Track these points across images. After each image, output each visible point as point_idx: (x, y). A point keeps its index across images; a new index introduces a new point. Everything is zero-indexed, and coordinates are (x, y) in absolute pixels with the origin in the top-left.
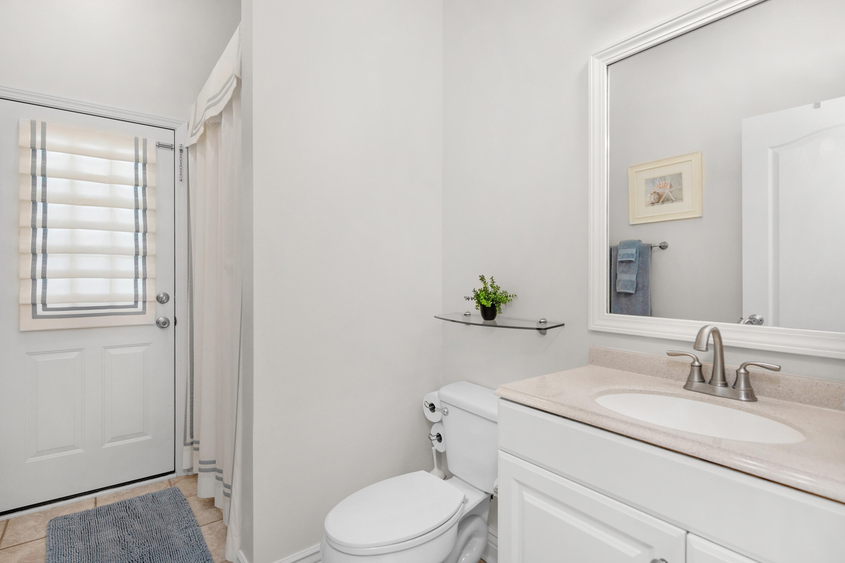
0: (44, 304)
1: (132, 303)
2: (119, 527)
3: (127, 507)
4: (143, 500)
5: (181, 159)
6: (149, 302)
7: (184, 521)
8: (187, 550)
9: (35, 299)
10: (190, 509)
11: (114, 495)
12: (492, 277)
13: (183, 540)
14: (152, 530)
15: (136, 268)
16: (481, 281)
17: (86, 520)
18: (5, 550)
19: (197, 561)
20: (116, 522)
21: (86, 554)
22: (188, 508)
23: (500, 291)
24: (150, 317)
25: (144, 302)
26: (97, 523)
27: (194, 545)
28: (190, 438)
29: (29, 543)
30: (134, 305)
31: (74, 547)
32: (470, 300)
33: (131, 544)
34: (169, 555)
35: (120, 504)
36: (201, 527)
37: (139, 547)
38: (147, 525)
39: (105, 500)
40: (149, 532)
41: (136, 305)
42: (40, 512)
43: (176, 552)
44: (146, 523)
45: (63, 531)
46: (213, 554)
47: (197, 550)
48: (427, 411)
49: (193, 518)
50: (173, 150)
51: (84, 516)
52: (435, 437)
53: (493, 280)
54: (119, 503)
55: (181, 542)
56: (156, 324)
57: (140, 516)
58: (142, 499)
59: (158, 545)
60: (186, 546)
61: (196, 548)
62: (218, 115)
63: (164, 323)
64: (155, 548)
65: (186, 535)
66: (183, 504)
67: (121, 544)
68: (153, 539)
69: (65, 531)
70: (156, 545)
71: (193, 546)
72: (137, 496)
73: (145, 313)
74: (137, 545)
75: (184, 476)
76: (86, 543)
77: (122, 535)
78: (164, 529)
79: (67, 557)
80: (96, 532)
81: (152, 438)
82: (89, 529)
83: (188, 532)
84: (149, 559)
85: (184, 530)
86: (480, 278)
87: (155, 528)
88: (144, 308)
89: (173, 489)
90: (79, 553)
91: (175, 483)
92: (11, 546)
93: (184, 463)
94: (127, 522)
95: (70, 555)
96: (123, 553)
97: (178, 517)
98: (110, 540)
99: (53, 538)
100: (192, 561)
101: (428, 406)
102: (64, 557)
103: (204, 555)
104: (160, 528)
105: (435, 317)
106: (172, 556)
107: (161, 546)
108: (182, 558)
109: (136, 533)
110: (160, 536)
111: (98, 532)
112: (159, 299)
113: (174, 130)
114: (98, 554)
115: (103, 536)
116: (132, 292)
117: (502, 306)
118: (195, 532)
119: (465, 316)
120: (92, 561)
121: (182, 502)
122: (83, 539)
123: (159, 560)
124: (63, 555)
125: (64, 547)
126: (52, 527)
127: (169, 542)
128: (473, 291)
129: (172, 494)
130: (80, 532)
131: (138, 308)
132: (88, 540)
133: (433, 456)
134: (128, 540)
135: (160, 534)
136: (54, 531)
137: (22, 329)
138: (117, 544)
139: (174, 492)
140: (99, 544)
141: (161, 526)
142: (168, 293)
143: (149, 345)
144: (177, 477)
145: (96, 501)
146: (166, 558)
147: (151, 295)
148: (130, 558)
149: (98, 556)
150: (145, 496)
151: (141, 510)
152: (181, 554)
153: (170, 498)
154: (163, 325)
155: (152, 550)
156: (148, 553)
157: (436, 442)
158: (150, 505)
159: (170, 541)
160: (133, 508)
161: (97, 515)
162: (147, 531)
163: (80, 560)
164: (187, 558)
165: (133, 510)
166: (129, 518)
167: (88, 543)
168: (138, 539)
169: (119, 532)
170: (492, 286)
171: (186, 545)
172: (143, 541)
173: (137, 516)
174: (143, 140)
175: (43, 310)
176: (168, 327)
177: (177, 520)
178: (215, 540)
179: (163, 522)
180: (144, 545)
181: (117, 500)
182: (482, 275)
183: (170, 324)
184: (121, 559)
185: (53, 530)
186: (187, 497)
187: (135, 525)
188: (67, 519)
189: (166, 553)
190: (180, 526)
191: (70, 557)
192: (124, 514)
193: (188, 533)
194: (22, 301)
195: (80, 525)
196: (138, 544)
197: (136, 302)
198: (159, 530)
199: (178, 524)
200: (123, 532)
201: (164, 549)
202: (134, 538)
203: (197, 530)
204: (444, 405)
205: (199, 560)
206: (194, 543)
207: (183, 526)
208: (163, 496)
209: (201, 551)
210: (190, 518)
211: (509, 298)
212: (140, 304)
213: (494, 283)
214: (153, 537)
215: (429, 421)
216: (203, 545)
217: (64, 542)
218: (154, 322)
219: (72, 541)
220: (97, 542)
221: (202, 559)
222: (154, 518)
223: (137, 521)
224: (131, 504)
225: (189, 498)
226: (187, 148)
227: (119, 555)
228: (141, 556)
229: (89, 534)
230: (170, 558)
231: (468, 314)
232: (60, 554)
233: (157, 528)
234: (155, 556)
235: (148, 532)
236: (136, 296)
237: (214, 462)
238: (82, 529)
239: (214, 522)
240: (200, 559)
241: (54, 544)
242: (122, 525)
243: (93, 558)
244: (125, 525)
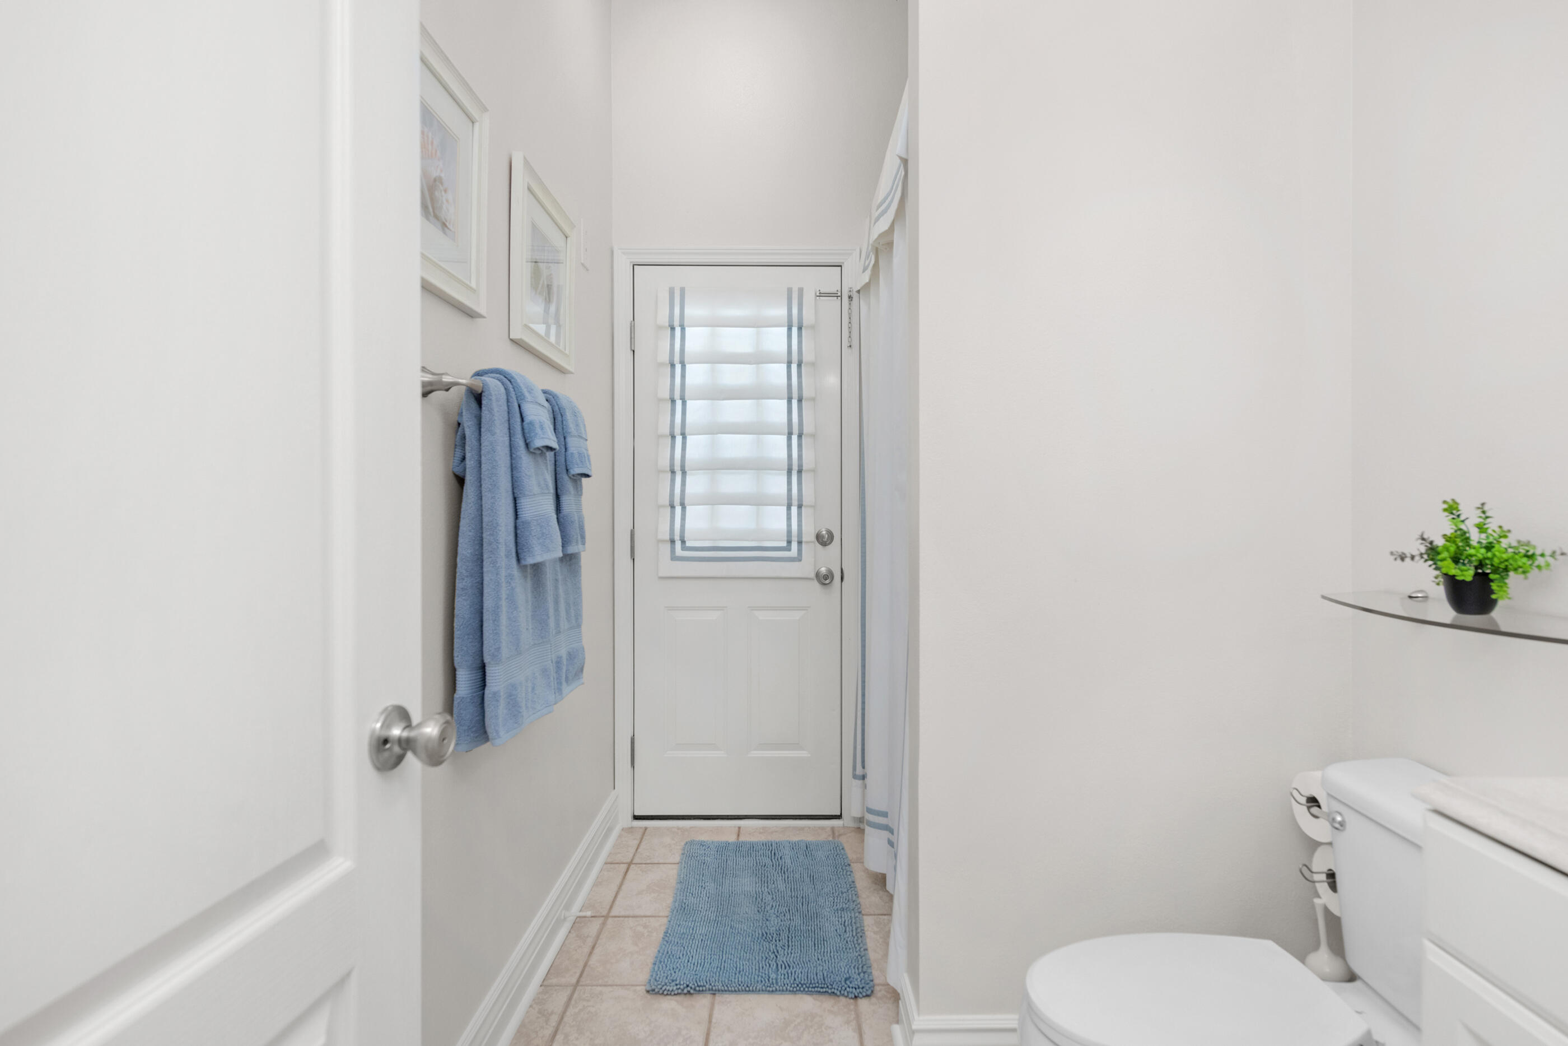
0: (683, 542)
1: (784, 544)
2: (759, 877)
3: (773, 852)
4: (793, 849)
5: (850, 312)
6: (807, 542)
7: (841, 899)
8: (837, 945)
9: (674, 535)
10: (853, 882)
11: (761, 831)
12: (1483, 504)
13: (835, 928)
14: (797, 897)
15: (790, 490)
16: (1446, 514)
17: (723, 855)
18: (638, 865)
19: (848, 966)
20: (756, 870)
21: (716, 903)
22: (850, 880)
23: (1512, 540)
24: (806, 568)
25: (800, 543)
26: (735, 864)
27: (849, 940)
28: (861, 768)
29: (661, 866)
30: (787, 546)
31: (705, 888)
32: (1408, 560)
33: (768, 908)
34: (813, 943)
35: (764, 845)
36: (865, 917)
37: (777, 916)
38: (793, 887)
39: (750, 834)
40: (794, 898)
41: (788, 548)
42: (678, 828)
43: (822, 942)
44: (792, 883)
45: (697, 862)
46: (875, 965)
47: (851, 950)
48: (1301, 812)
49: (854, 898)
50: (839, 298)
51: (723, 848)
52: (1323, 877)
53: (1484, 512)
54: (764, 843)
55: (832, 930)
56: (815, 578)
57: (786, 870)
58: (794, 846)
59: (802, 922)
60: (838, 938)
61: (851, 947)
62: (889, 229)
63: (826, 577)
64: (797, 925)
65: (840, 920)
66: (845, 871)
67: (757, 903)
68: (797, 911)
69: (699, 861)
70: (799, 922)
71: (847, 942)
72: (788, 839)
73: (800, 560)
74: (776, 912)
75: (854, 828)
76: (718, 887)
77: (760, 891)
78: (813, 900)
79: (695, 899)
80: (732, 875)
81: (809, 755)
82: (725, 868)
83: (844, 917)
84: (787, 938)
85: (839, 912)
86: (1445, 506)
87: (801, 896)
88: (800, 551)
89: (835, 843)
90: (708, 898)
91: (840, 835)
92: (645, 862)
93: (853, 809)
94: (769, 875)
95: (699, 897)
96: (758, 918)
97: (834, 889)
98: (746, 893)
99: (685, 867)
100: (842, 964)
101: (1303, 800)
102: (693, 898)
103: (860, 962)
104: (809, 898)
105: (1324, 597)
106: (816, 945)
107: (805, 925)
108: (828, 954)
109: (777, 894)
110: (806, 910)
111: (734, 876)
112: (819, 537)
113: (841, 266)
114: (729, 907)
115: (738, 883)
116: (783, 526)
117: (1513, 578)
118: (854, 921)
119: (1409, 600)
120: (721, 914)
121: (844, 868)
122: (716, 881)
123: (799, 945)
124: (692, 894)
125: (695, 884)
126: (686, 852)
127: (816, 923)
128: (1417, 539)
129: (832, 851)
130: (714, 869)
131: (792, 551)
132: (721, 884)
133: (1316, 920)
134: (766, 901)
135: (806, 907)
136: (687, 858)
137: (661, 575)
138: (753, 902)
139: (835, 849)
140: (732, 893)
141: (809, 894)
142: (832, 530)
143: (807, 610)
144: (844, 827)
145: (739, 831)
146: (808, 945)
147: (809, 535)
148: (764, 928)
149: (729, 910)
150: (796, 843)
151: (788, 861)
152: (829, 948)
153: (828, 856)
154: (824, 579)
155: (792, 926)
156: (787, 929)
157: (1323, 888)
158: (801, 858)
159: (818, 922)
160: (780, 855)
161: (736, 852)
162: (791, 895)
163: (708, 909)
164: (836, 957)
165: (779, 859)
166: (773, 869)
167: (721, 888)
168: (778, 903)
169: (757, 885)
170: (1481, 528)
171: (838, 936)
172: (784, 910)
173: (783, 870)
174: (799, 290)
175: (682, 550)
176: (830, 584)
177: (833, 893)
178: (880, 944)
179: (814, 890)
180: (784, 915)
181: (763, 838)
182: (1453, 500)
183: (834, 581)
184: (754, 926)
185: (687, 856)
186: (853, 863)
187: (778, 882)
188: (703, 846)
189: (810, 939)
190: (835, 904)
191: (698, 900)
192: (768, 861)
193: (843, 919)
194: (660, 537)
195: (716, 861)
196: (778, 912)
197: (789, 542)
198: (807, 900)
199: (832, 899)
200: (763, 887)
201: (808, 932)
202: (774, 901)
203: (857, 919)
204: (1336, 806)
205: (852, 967)
206: (850, 938)
207: (838, 905)
208: (820, 850)
209: (857, 955)
210: (850, 896)
211: (1540, 561)
212: (794, 546)
213: (1488, 520)
214: (797, 908)
215: (1306, 835)
216: (861, 945)
217: (696, 878)
218: (813, 575)
219: (703, 878)
220: (730, 891)
221: (856, 967)
222: (802, 880)
223: (782, 876)
224: (777, 849)
225: (855, 864)
226: (858, 292)
227: (752, 919)
228: (778, 929)
229: (724, 876)
230: (813, 948)
231: (1419, 595)
232: (689, 891)
233: (804, 896)
234: (795, 937)
235: (792, 898)
236: (789, 532)
237: (885, 815)
238: (717, 866)
239: (885, 915)
240: (853, 965)
241: (685, 876)
242: (763, 876)
243: (723, 911)
244: (766, 877)
